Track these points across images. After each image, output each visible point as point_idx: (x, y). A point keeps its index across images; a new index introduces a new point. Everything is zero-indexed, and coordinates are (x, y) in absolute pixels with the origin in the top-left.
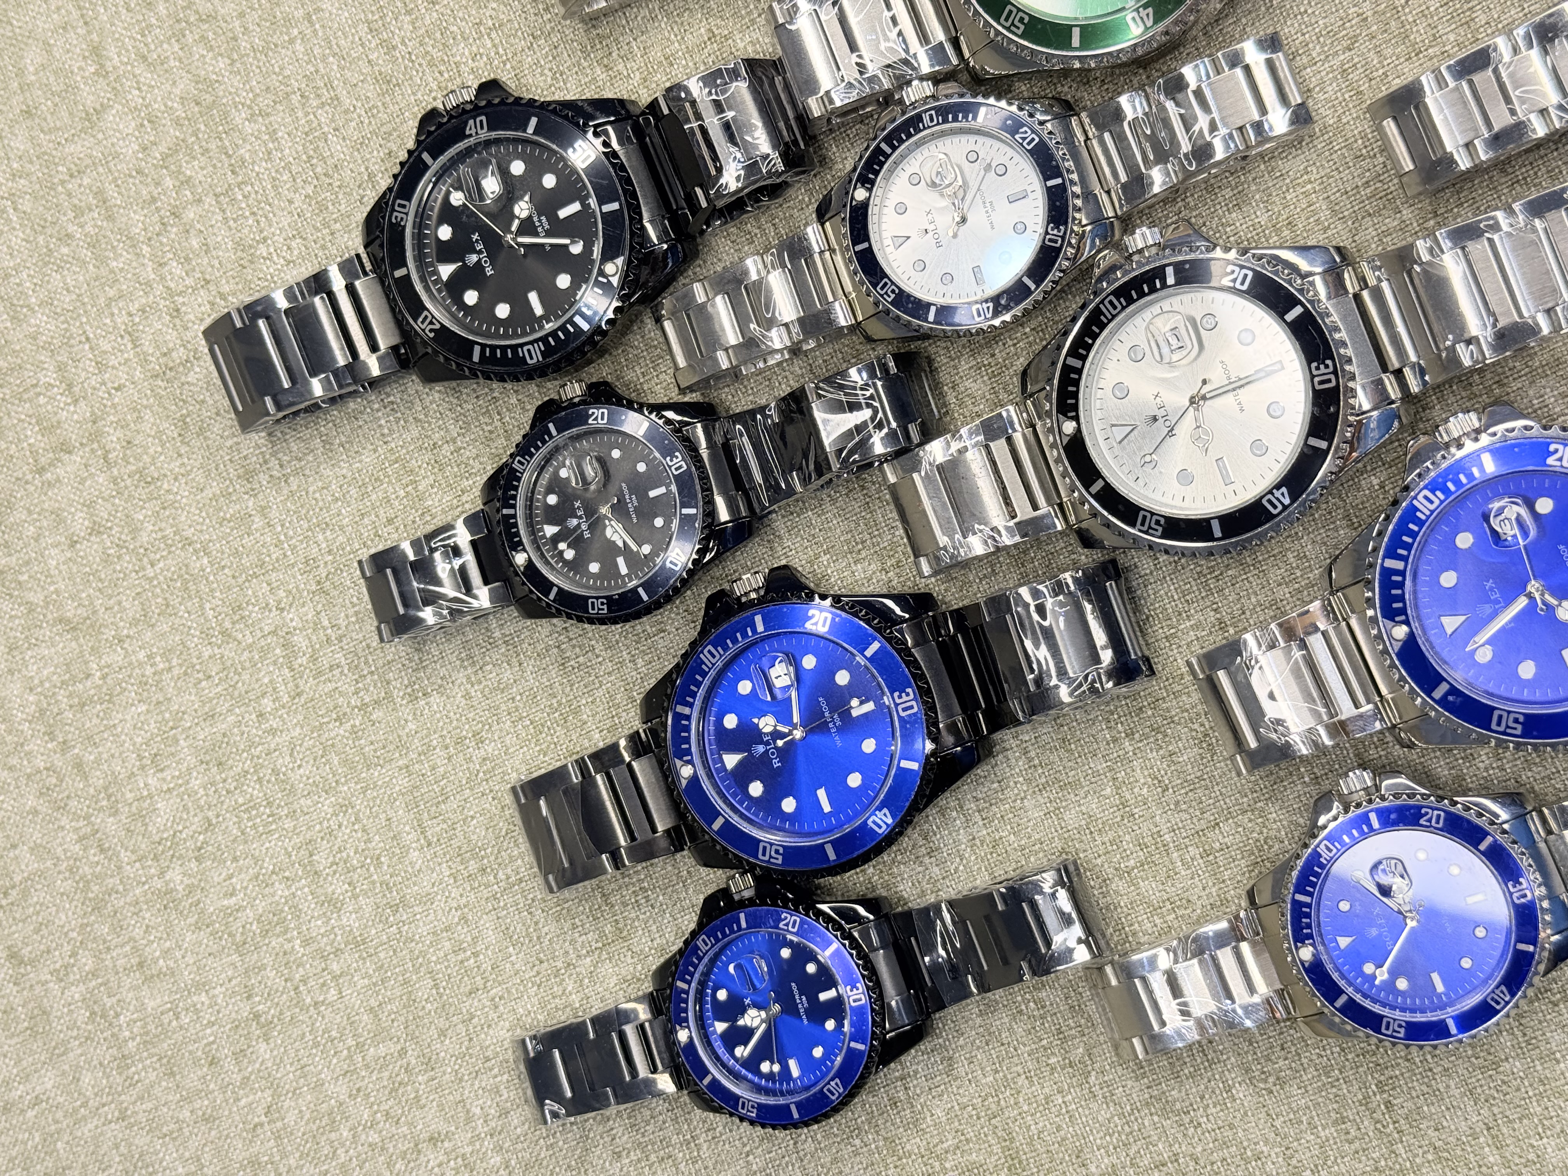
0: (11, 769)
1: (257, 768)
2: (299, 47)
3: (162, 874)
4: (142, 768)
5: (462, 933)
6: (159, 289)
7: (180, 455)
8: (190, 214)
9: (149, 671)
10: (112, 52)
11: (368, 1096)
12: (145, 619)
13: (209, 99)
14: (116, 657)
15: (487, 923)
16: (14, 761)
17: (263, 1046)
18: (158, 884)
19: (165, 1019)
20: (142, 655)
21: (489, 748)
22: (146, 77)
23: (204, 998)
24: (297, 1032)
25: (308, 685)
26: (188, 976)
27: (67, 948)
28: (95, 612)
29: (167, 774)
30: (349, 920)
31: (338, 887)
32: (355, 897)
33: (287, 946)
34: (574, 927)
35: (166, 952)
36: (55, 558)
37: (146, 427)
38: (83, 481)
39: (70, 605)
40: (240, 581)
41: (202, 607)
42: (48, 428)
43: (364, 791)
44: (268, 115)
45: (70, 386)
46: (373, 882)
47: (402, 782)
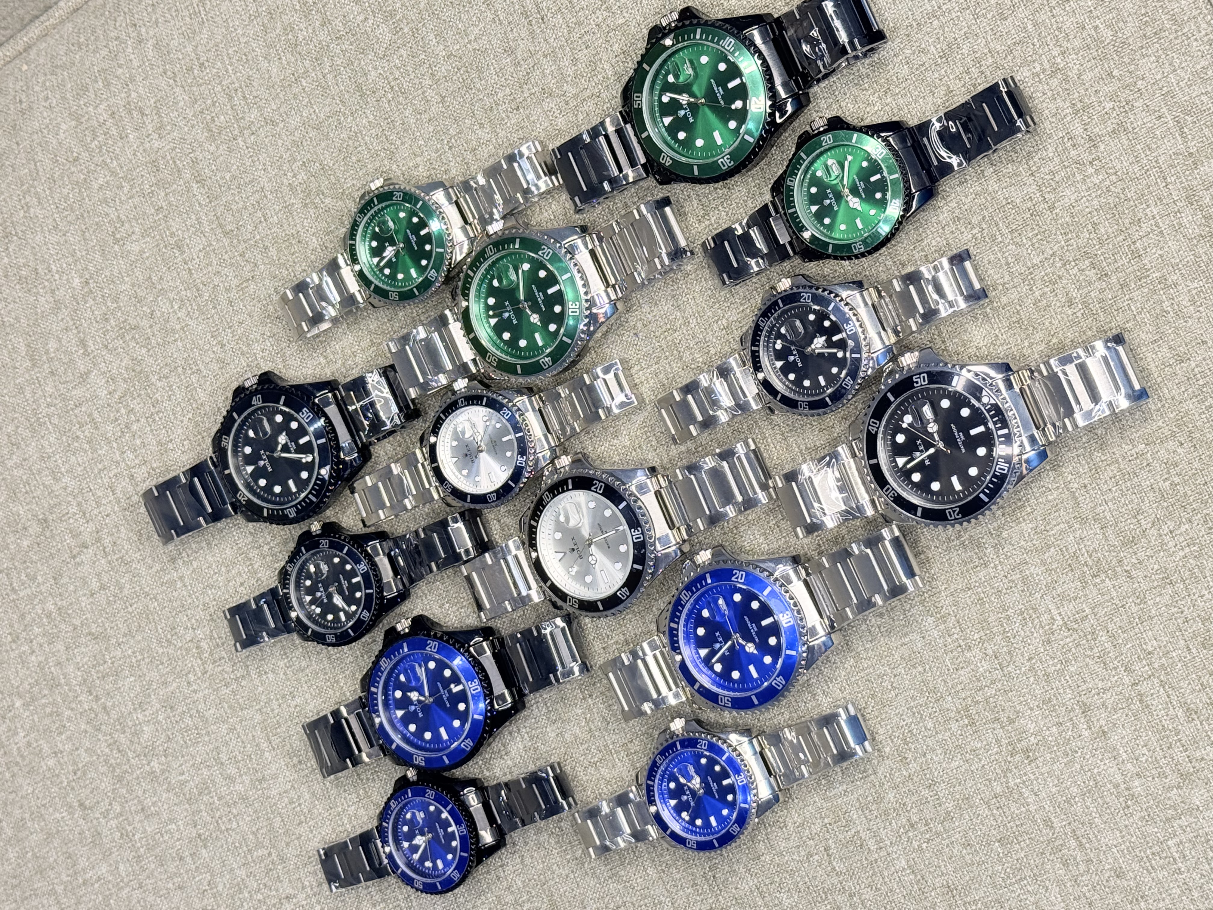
0: (72, 709)
1: (189, 710)
2: (179, 343)
3: (148, 764)
4: (135, 709)
5: (292, 794)
6: (123, 465)
7: (139, 550)
8: (134, 427)
9: (134, 660)
10: (90, 343)
11: (255, 876)
12: (129, 634)
13: (138, 369)
14: (118, 653)
15: (304, 789)
16: (74, 705)
17: (204, 851)
18: (147, 768)
19: (157, 837)
20: (130, 652)
21: (298, 700)
22: (108, 357)
23: (174, 826)
24: (220, 843)
25: (210, 667)
26: (165, 816)
27: (107, 801)
28: (106, 630)
29: (147, 713)
30: (239, 788)
31: (232, 770)
32: (241, 776)
33: (211, 800)
34: (345, 791)
35: (154, 804)
36: (85, 602)
37: (122, 535)
38: (94, 563)
39: (94, 626)
40: (174, 614)
41: (156, 628)
42: (76, 535)
43: (241, 721)
44: (167, 378)
45: (84, 514)
46: (249, 768)
47: (258, 717)
